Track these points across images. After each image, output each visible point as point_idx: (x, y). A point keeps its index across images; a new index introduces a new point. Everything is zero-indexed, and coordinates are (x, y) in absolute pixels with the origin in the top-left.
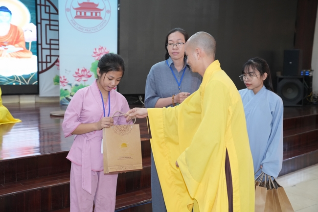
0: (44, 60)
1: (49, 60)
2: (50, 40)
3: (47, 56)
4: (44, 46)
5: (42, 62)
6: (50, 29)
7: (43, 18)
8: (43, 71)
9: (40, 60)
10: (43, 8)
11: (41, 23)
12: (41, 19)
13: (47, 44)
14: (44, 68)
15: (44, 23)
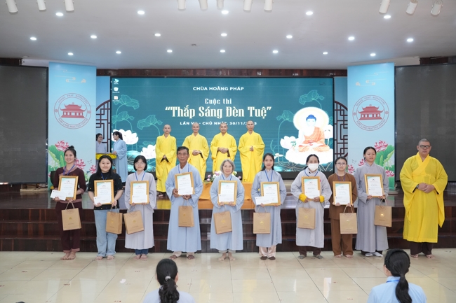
0: (339, 152)
1: (342, 152)
2: (344, 136)
3: (341, 149)
4: (339, 141)
5: (337, 154)
6: (344, 128)
7: (338, 119)
9: (335, 152)
10: (339, 112)
11: (337, 124)
12: (337, 121)
13: (341, 139)
15: (339, 123)
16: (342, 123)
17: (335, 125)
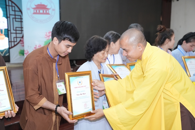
0: (13, 40)
2: (16, 28)
4: (12, 31)
5: (11, 42)
6: (16, 21)
8: (12, 47)
9: (10, 40)
10: (11, 7)
11: (9, 17)
12: (10, 15)
13: (14, 30)
14: (13, 45)
15: (12, 17)
16: (14, 17)
17: (9, 19)
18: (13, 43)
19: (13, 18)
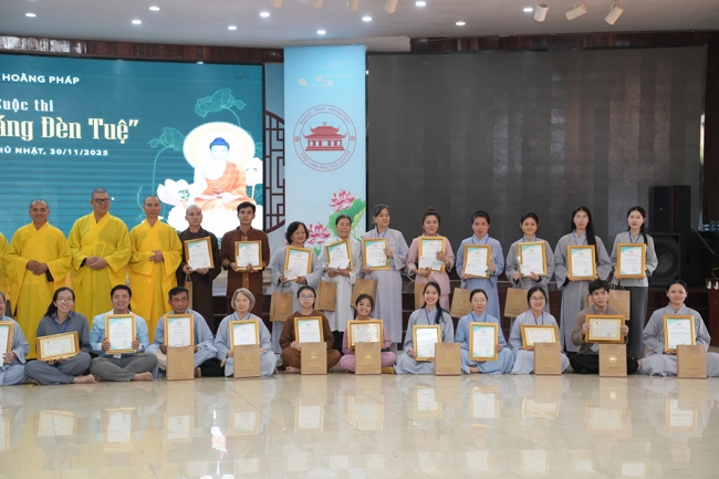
0: (274, 212)
1: (281, 212)
2: (284, 181)
3: (278, 205)
4: (275, 190)
5: (271, 215)
7: (273, 148)
8: (272, 229)
9: (268, 212)
10: (274, 133)
11: (270, 157)
12: (271, 150)
13: (279, 187)
14: (274, 224)
15: (275, 155)
16: (280, 154)
17: (268, 160)
18: (274, 219)
19: (278, 158)
